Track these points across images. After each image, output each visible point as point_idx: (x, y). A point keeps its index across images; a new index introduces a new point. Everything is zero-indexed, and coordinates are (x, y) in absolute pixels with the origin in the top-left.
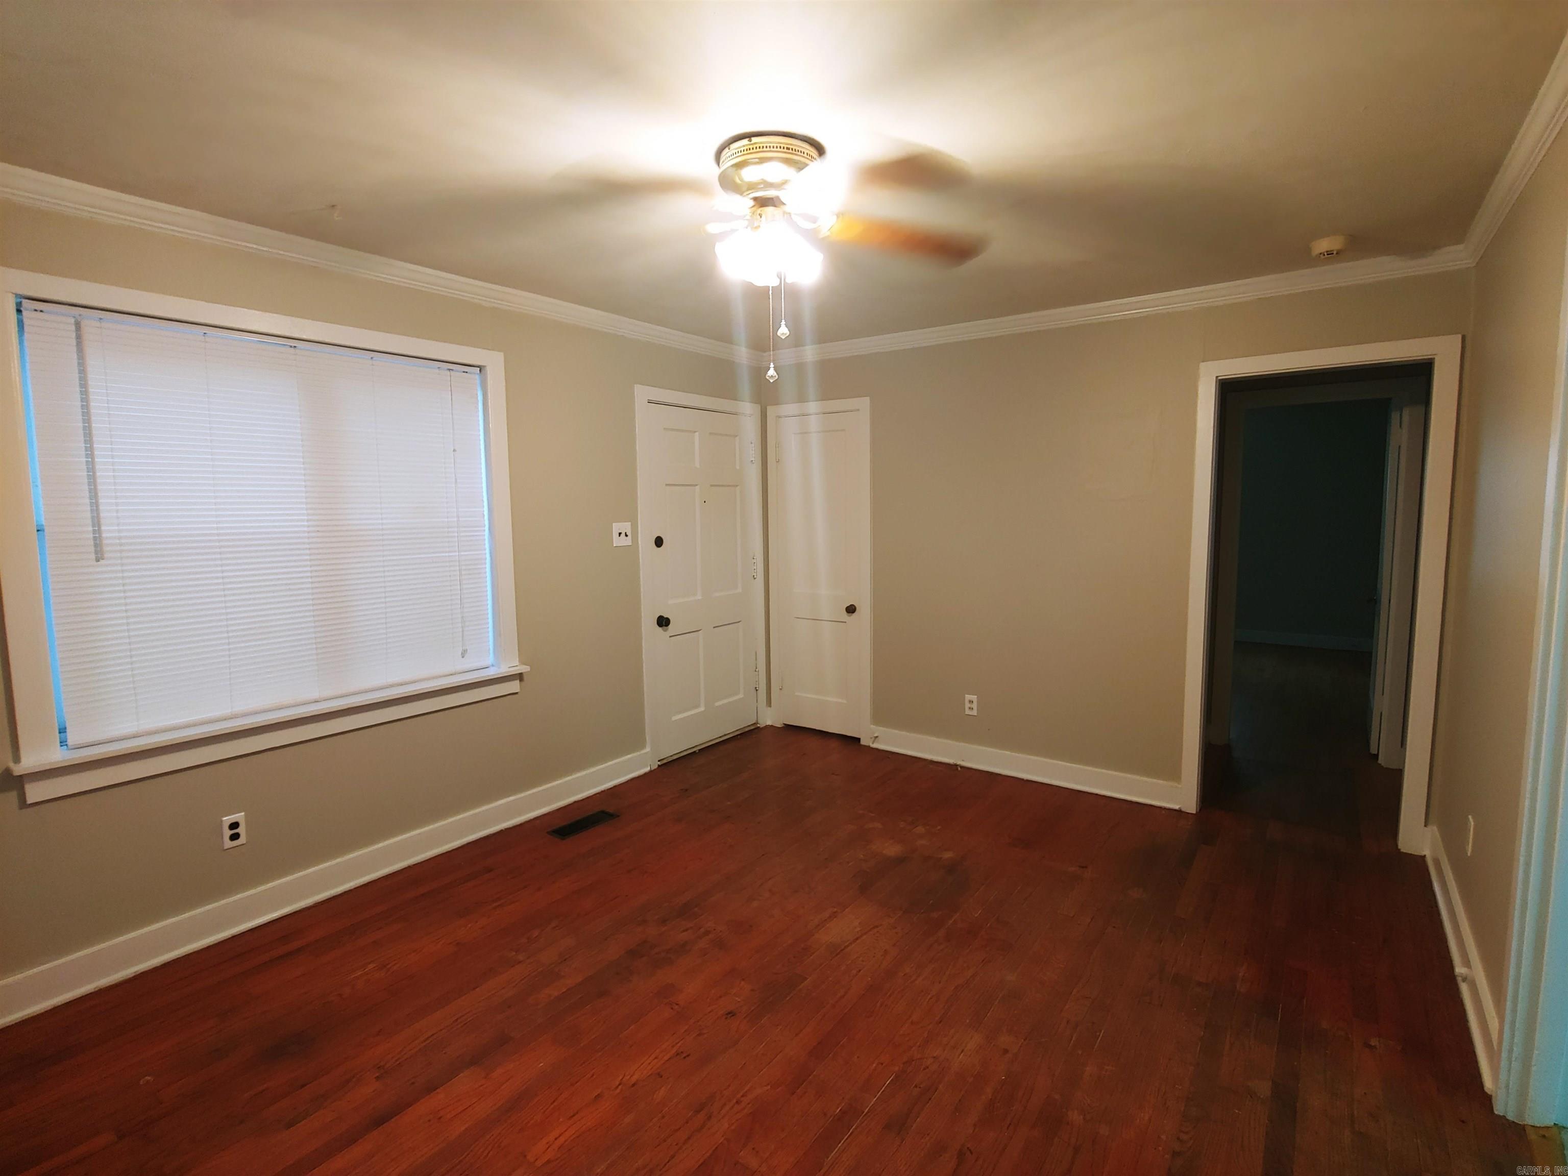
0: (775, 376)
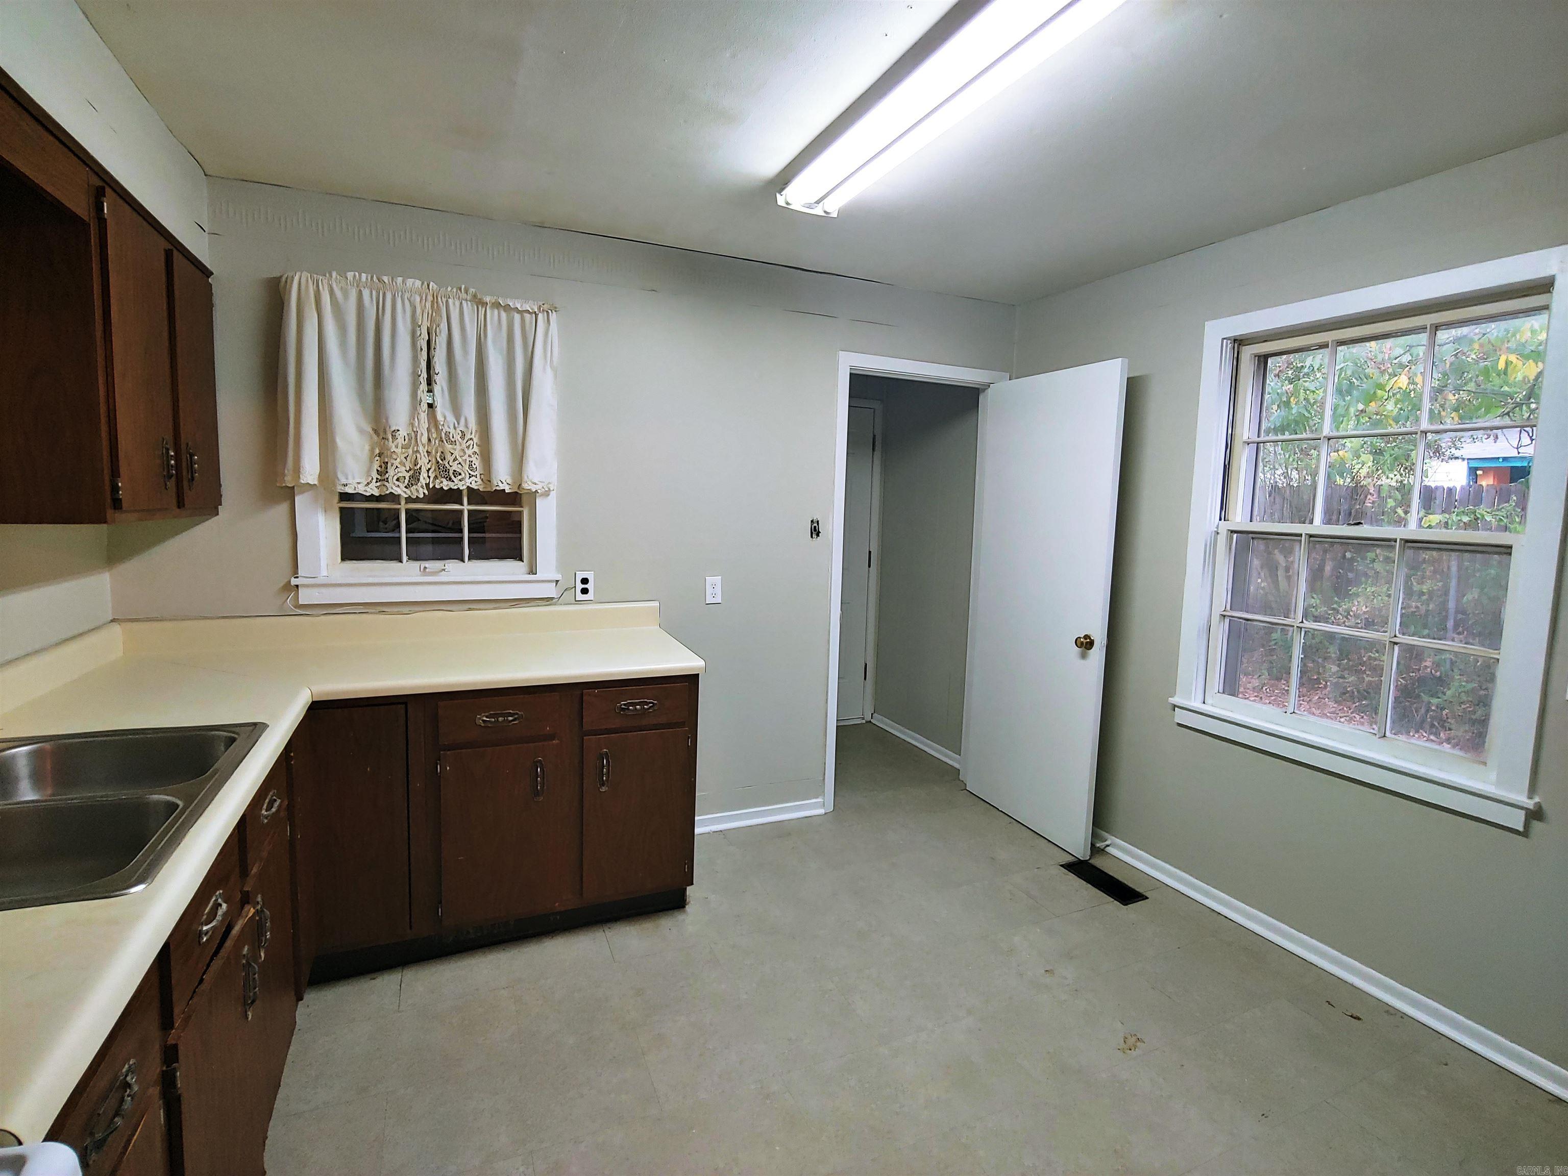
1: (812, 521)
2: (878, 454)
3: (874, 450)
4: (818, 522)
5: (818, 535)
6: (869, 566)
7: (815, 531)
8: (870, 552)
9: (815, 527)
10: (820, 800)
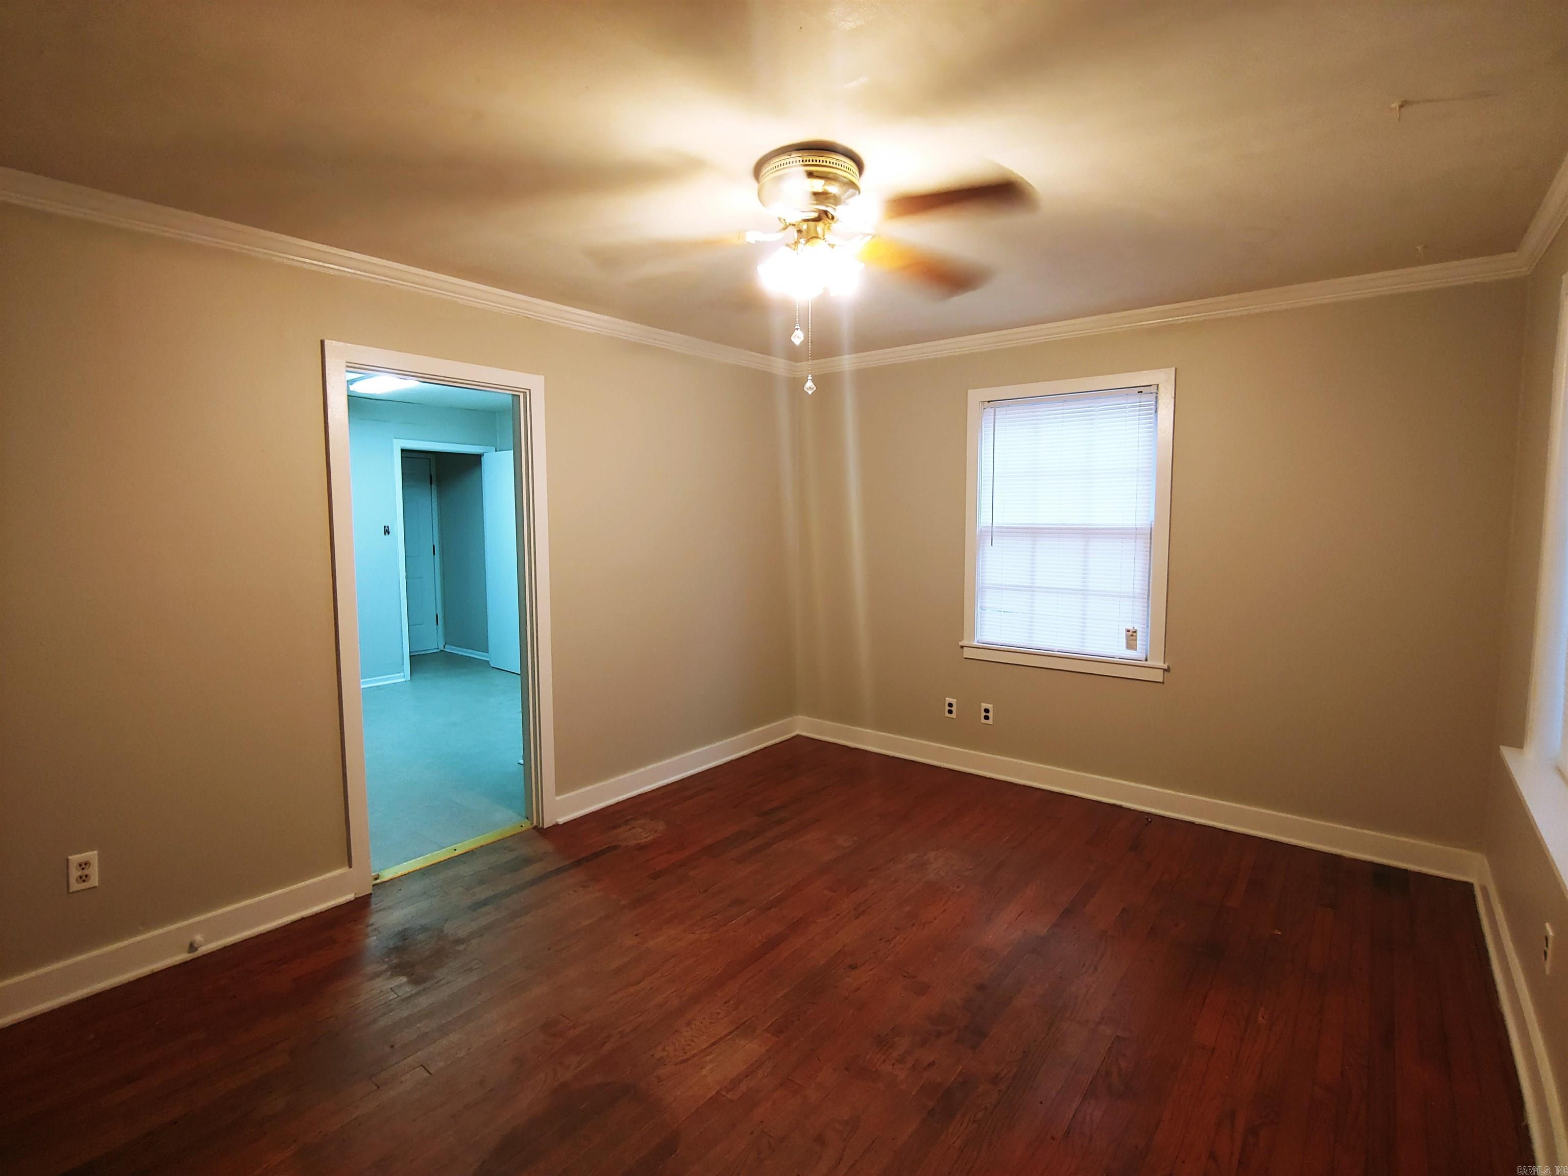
0: (813, 388)
1: (385, 527)
2: (434, 486)
3: (431, 484)
4: (388, 527)
5: (389, 533)
6: (434, 554)
7: (387, 531)
8: (434, 546)
9: (387, 530)
10: (402, 674)
